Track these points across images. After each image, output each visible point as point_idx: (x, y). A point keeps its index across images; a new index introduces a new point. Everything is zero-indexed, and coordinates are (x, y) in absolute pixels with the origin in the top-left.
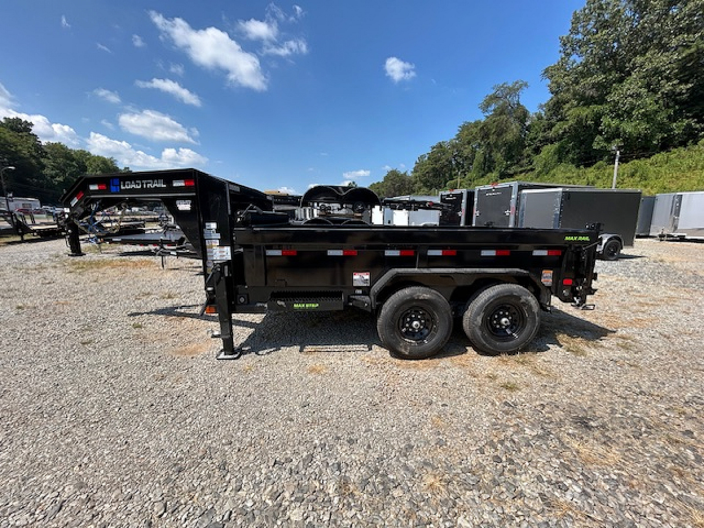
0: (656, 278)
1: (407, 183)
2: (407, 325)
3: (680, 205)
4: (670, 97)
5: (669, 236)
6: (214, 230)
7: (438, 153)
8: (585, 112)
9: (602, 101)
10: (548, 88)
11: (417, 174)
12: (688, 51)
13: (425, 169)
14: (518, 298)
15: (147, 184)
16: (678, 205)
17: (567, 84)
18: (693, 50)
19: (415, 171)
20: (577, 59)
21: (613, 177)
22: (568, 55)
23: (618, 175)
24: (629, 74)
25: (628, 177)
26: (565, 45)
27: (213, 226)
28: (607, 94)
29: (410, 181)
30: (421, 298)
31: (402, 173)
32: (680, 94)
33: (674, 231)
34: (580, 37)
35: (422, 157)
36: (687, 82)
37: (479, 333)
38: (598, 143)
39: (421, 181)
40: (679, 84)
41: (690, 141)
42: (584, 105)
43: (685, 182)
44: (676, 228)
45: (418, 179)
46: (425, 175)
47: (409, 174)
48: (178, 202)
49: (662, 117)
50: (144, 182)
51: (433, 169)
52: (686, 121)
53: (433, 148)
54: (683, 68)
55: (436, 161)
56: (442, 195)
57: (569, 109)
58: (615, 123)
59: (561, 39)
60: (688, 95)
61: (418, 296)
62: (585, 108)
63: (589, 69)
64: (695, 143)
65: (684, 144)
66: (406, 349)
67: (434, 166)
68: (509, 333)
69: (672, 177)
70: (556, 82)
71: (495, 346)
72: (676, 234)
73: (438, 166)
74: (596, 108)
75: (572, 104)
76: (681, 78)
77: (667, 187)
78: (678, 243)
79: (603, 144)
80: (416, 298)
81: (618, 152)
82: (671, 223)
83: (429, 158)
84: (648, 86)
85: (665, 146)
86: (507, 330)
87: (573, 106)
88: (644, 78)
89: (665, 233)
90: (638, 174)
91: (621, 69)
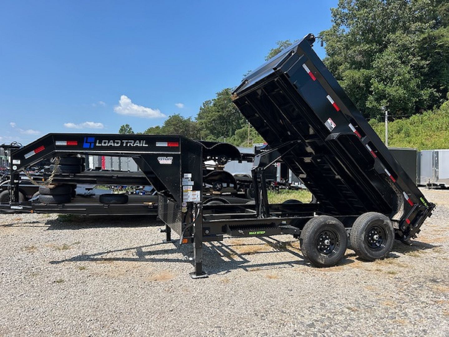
0: (437, 215)
1: (191, 129)
2: (321, 243)
3: (438, 159)
4: (416, 69)
5: (434, 185)
6: (190, 179)
7: (225, 99)
8: (357, 74)
9: (368, 66)
10: (325, 50)
11: (203, 121)
12: (423, 36)
13: (212, 117)
14: (383, 221)
15: (127, 143)
16: (436, 159)
17: (340, 49)
18: (426, 35)
19: (200, 117)
20: (346, 30)
21: (385, 132)
22: (338, 25)
23: (388, 131)
24: (386, 47)
25: (395, 133)
26: (335, 16)
27: (190, 176)
28: (372, 61)
29: (194, 127)
30: (330, 223)
31: (186, 119)
32: (422, 67)
33: (437, 181)
34: (346, 11)
35: (207, 103)
36: (426, 59)
37: (363, 245)
38: (370, 103)
39: (207, 128)
40: (422, 60)
41: (435, 106)
42: (355, 68)
43: (436, 140)
44: (438, 178)
45: (204, 125)
46: (211, 122)
47: (193, 120)
48: (159, 158)
49: (413, 84)
50: (125, 141)
51: (220, 117)
52: (430, 90)
53: (219, 94)
54: (421, 48)
55: (222, 108)
56: (256, 147)
57: (344, 71)
58: (381, 86)
59: (332, 10)
60: (428, 69)
61: (329, 222)
62: (356, 71)
63: (355, 39)
64: (438, 107)
65: (430, 108)
66: (322, 260)
67: (221, 113)
68: (378, 245)
69: (427, 135)
70: (331, 46)
71: (372, 254)
72: (438, 183)
73: (225, 114)
74: (366, 72)
75: (346, 67)
76: (422, 55)
77: (425, 143)
78: (441, 191)
79: (375, 103)
80: (328, 223)
81: (386, 112)
82: (434, 174)
83: (214, 105)
84: (400, 58)
85: (419, 109)
86: (377, 244)
87: (346, 69)
88: (397, 51)
89: (431, 182)
90: (403, 131)
91: (379, 42)
